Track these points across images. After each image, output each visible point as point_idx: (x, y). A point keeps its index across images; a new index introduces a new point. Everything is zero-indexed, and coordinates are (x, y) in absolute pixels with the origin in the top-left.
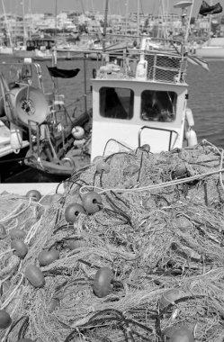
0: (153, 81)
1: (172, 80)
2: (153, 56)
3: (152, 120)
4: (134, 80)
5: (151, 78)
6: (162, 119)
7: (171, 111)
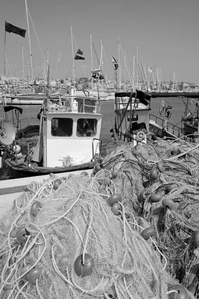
0: (84, 113)
1: (92, 112)
2: (83, 99)
3: (83, 136)
4: (70, 113)
5: (82, 111)
6: (89, 135)
7: (93, 130)
